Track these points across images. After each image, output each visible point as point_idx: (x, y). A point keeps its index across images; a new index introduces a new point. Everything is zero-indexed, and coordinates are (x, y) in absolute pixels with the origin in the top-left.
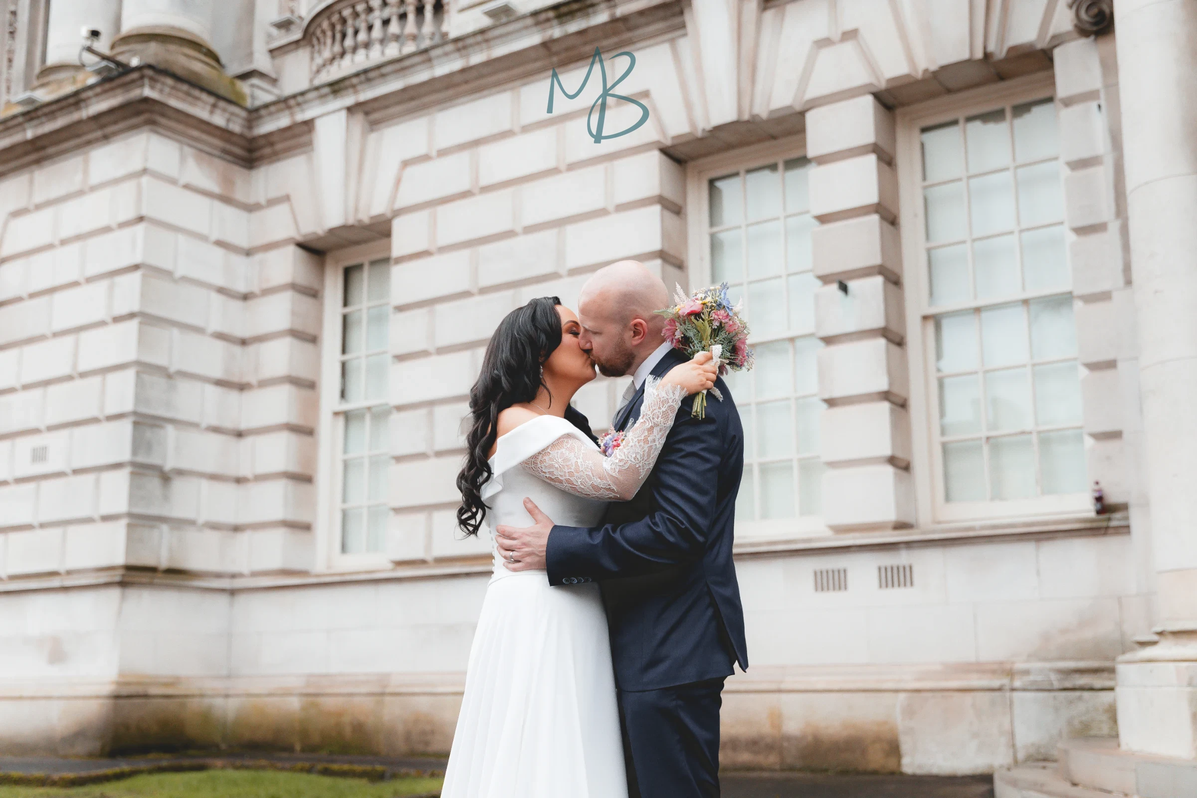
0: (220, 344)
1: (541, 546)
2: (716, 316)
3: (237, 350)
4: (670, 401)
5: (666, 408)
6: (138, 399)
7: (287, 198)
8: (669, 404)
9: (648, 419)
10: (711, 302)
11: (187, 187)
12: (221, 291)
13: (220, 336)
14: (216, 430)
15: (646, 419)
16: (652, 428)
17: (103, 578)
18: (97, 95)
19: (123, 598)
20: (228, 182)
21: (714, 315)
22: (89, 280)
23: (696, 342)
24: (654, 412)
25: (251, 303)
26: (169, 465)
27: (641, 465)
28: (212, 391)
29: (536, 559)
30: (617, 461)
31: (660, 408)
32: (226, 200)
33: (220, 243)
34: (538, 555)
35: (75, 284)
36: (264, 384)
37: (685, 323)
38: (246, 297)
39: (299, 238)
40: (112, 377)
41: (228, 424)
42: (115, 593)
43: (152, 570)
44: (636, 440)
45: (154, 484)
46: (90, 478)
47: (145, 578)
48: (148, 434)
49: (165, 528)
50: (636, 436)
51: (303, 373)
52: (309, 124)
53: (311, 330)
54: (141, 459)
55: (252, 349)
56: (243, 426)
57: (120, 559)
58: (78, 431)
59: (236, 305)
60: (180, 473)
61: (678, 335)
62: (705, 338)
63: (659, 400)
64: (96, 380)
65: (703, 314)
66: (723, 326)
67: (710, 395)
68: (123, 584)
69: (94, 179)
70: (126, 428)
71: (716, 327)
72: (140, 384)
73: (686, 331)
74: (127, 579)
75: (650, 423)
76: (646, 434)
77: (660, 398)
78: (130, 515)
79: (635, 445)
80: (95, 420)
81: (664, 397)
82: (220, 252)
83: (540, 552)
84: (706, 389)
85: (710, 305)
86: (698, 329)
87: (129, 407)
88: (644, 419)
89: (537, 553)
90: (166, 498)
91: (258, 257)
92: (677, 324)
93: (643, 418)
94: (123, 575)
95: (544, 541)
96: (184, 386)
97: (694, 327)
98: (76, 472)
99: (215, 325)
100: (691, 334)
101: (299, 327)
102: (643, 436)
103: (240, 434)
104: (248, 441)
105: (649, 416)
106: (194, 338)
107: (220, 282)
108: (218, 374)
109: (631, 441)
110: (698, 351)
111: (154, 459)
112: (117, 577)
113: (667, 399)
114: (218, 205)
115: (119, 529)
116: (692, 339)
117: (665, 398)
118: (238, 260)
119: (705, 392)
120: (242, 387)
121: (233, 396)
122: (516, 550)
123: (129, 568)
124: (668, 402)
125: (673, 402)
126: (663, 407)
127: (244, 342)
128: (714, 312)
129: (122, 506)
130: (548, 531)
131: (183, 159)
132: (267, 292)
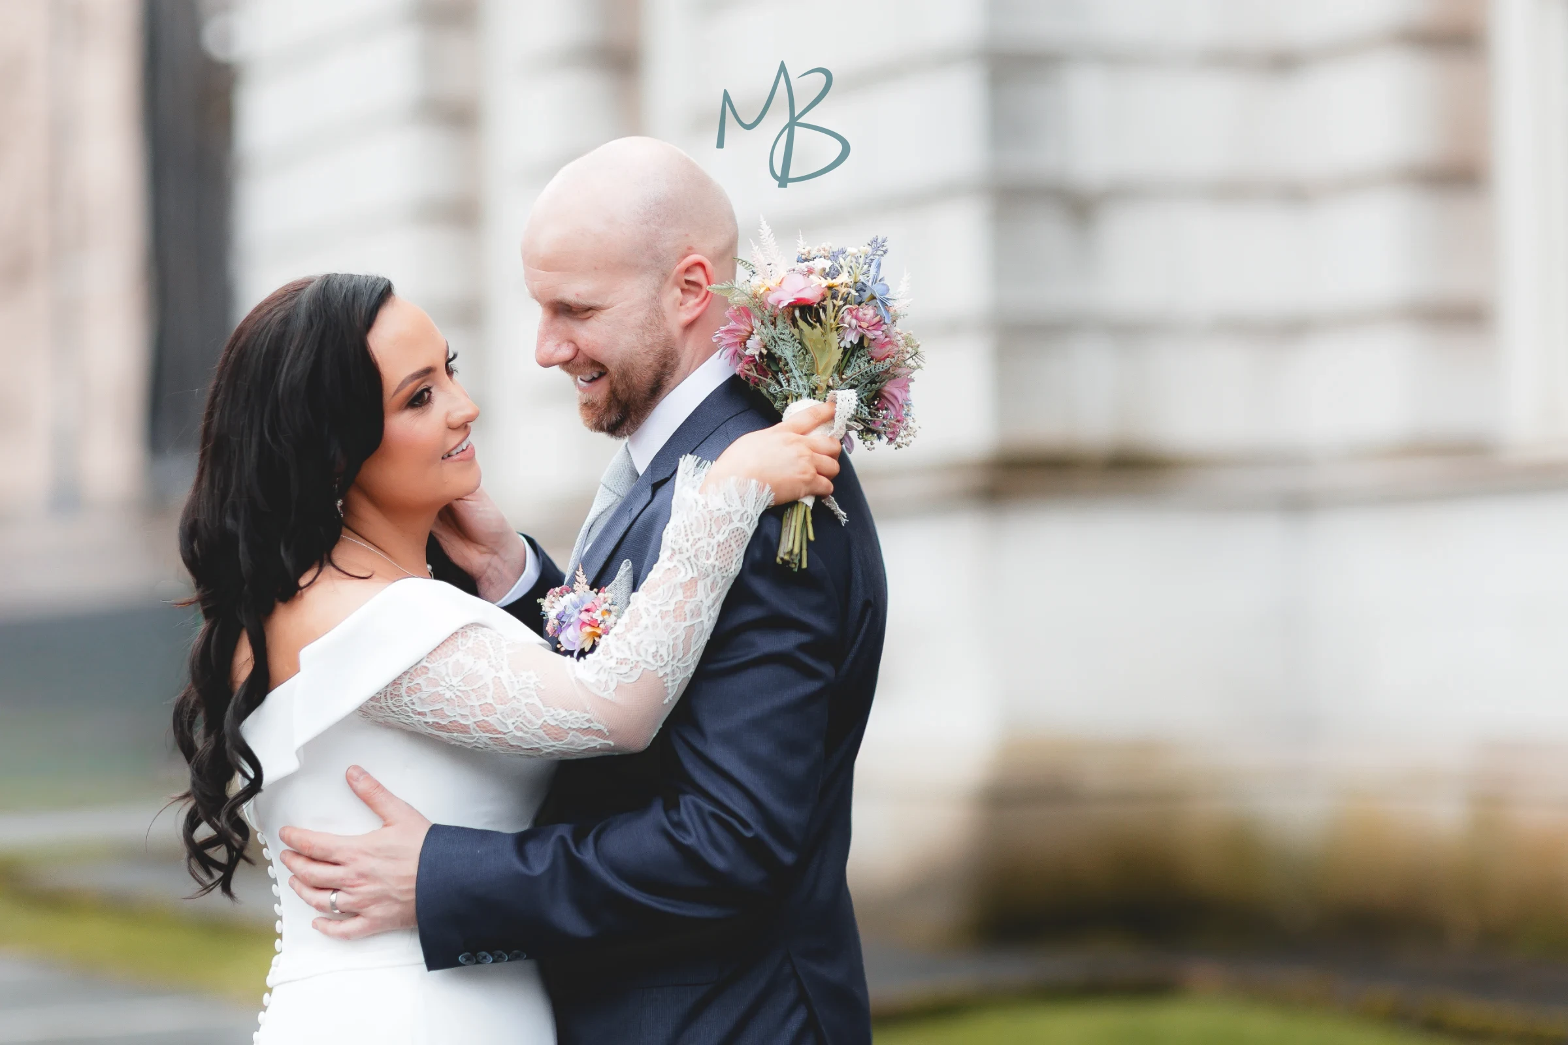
1: (405, 879)
2: (854, 322)
4: (736, 518)
5: (726, 535)
8: (732, 527)
9: (686, 562)
10: (847, 285)
15: (679, 561)
16: (694, 582)
21: (848, 318)
23: (796, 373)
24: (698, 545)
27: (668, 670)
29: (394, 909)
30: (613, 663)
31: (711, 535)
34: (396, 901)
37: (774, 323)
44: (655, 612)
50: (658, 602)
61: (753, 348)
62: (821, 368)
63: (708, 517)
65: (825, 310)
66: (866, 344)
67: (820, 512)
71: (848, 346)
73: (776, 342)
75: (690, 570)
76: (680, 596)
77: (710, 512)
79: (655, 625)
81: (719, 509)
83: (401, 892)
84: (811, 494)
85: (843, 290)
86: (807, 343)
88: (675, 562)
89: (394, 895)
92: (757, 323)
93: (670, 558)
95: (410, 867)
97: (797, 336)
100: (786, 352)
102: (673, 602)
105: (688, 555)
109: (644, 615)
110: (798, 397)
113: (729, 513)
116: (787, 364)
117: (723, 512)
119: (809, 502)
122: (345, 889)
124: (731, 521)
125: (741, 520)
126: (718, 532)
128: (850, 311)
130: (415, 842)
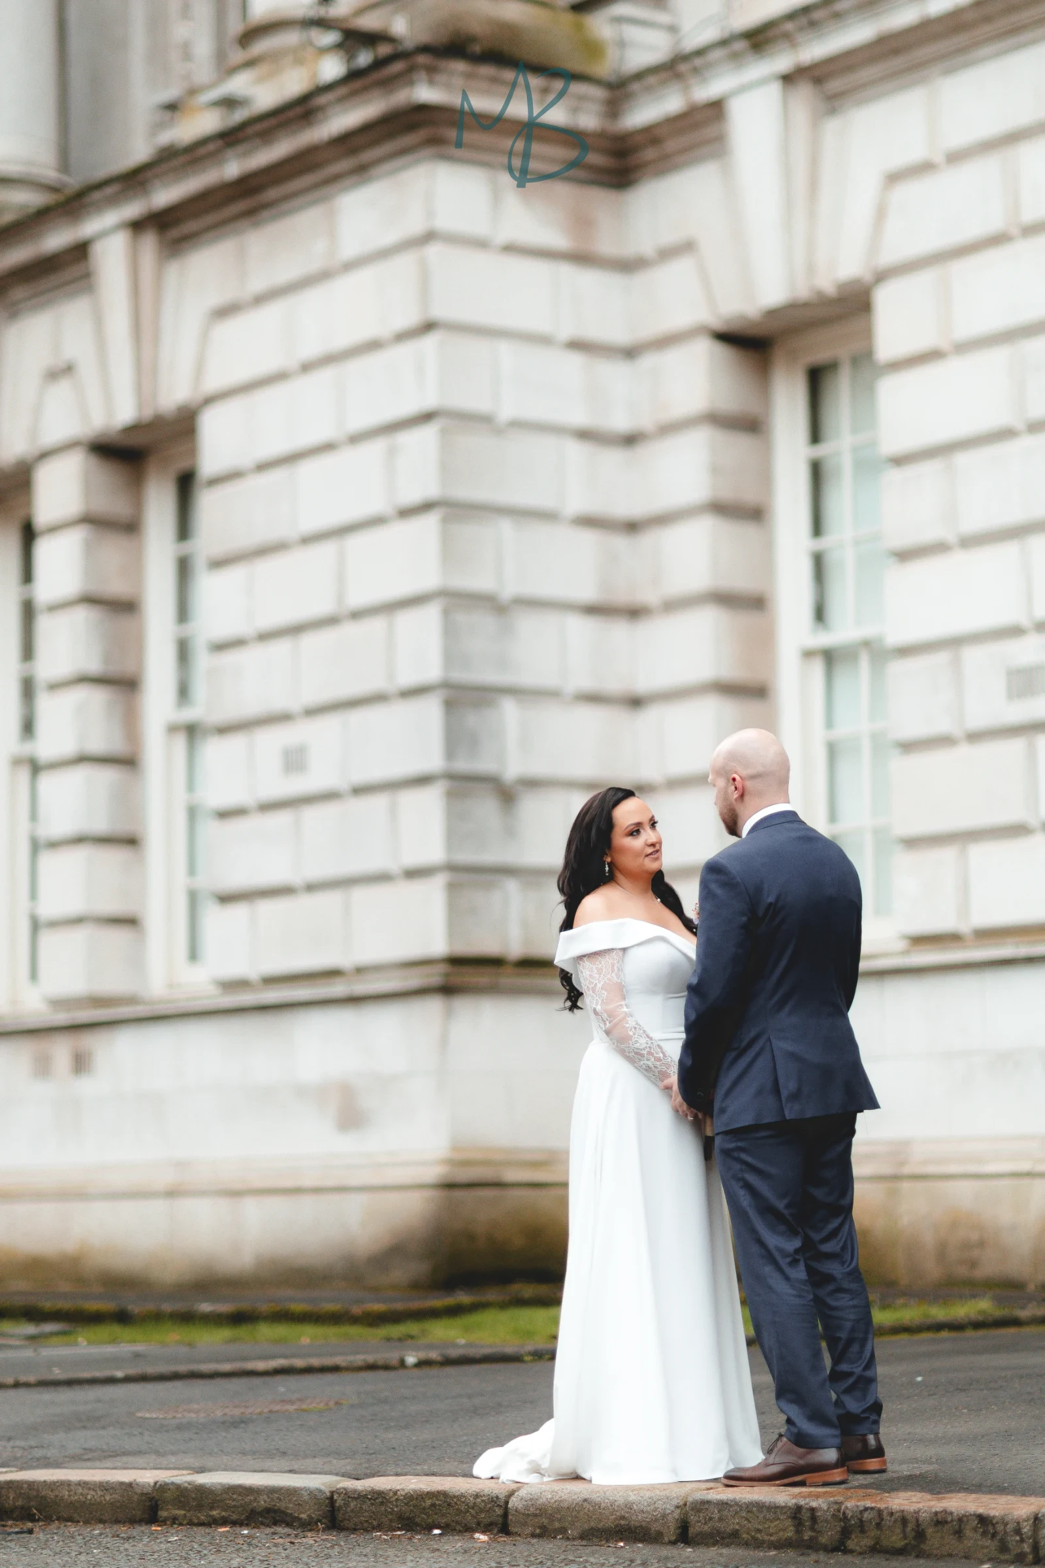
0: (588, 539)
3: (620, 543)
6: (450, 656)
7: (687, 247)
11: (510, 249)
12: (585, 435)
13: (589, 522)
14: (594, 698)
17: (414, 980)
18: (342, 100)
19: (449, 1014)
20: (582, 223)
22: (356, 439)
25: (642, 451)
26: (513, 769)
28: (578, 627)
32: (582, 258)
33: (578, 345)
35: (328, 447)
36: (673, 606)
38: (630, 440)
39: (717, 324)
40: (406, 620)
41: (614, 685)
42: (434, 1006)
43: (494, 963)
45: (486, 808)
46: (378, 803)
47: (481, 977)
48: (471, 719)
49: (512, 886)
51: (740, 582)
52: (716, 109)
53: (749, 496)
54: (463, 765)
55: (648, 540)
56: (643, 684)
57: (439, 946)
58: (356, 717)
59: (613, 458)
60: (532, 784)
64: (376, 625)
68: (447, 990)
69: (349, 248)
70: (431, 710)
72: (450, 632)
74: (457, 980)
78: (452, 868)
80: (378, 698)
82: (576, 360)
87: (433, 672)
90: (510, 832)
91: (648, 361)
94: (447, 975)
96: (528, 625)
98: (360, 790)
99: (576, 503)
101: (727, 494)
103: (636, 702)
104: (651, 716)
106: (541, 532)
107: (579, 418)
108: (588, 593)
111: (484, 765)
112: (434, 976)
114: (567, 272)
115: (434, 891)
118: (614, 372)
120: (634, 613)
121: (619, 632)
123: (457, 962)
127: (632, 527)
129: (434, 851)
131: (496, 197)
132: (669, 429)
